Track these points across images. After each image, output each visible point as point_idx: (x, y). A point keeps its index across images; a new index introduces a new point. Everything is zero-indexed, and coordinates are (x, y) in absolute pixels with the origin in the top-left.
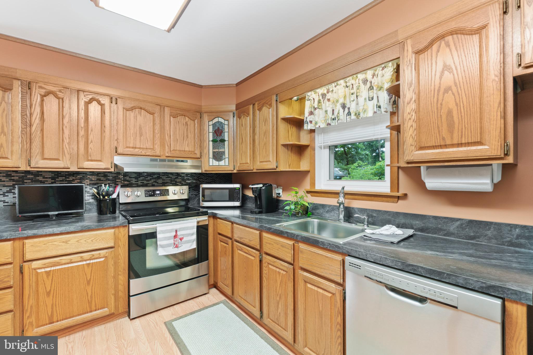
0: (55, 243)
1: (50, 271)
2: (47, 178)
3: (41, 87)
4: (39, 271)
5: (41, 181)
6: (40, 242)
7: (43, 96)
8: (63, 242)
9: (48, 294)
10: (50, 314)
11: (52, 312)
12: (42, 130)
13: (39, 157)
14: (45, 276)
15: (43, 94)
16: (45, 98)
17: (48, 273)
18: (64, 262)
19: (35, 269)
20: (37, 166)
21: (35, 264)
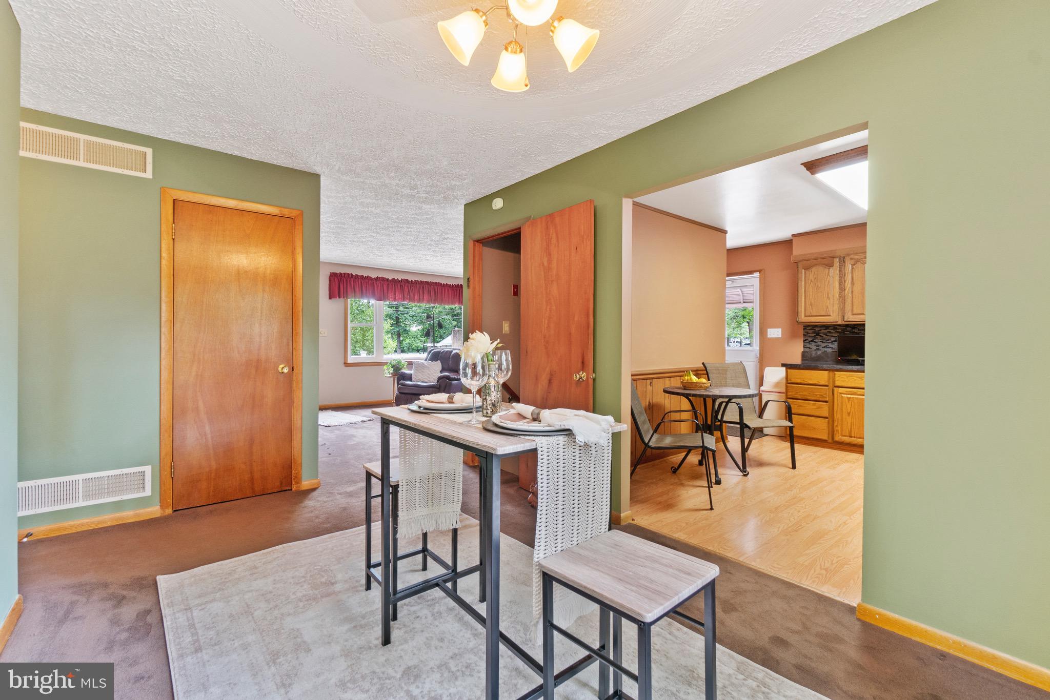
0: (854, 377)
1: (850, 397)
2: (860, 330)
3: (851, 259)
4: (843, 395)
5: (857, 333)
6: (845, 374)
7: (853, 265)
8: (859, 378)
9: (849, 414)
10: (849, 430)
11: (851, 428)
12: (852, 292)
13: (850, 313)
14: (847, 400)
15: (853, 263)
16: (854, 266)
17: (849, 398)
18: (859, 393)
19: (841, 393)
20: (848, 320)
21: (841, 390)
